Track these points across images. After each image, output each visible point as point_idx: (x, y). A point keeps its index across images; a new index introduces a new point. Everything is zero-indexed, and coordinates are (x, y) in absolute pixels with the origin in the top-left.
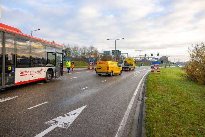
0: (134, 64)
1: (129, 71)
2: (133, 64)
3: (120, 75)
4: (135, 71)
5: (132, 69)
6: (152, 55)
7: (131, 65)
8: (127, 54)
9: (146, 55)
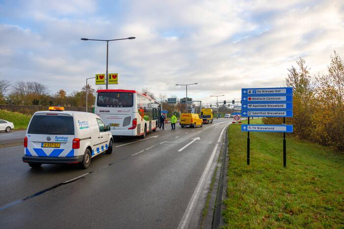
0: (212, 116)
1: (208, 123)
2: (210, 116)
3: (201, 127)
4: (214, 124)
5: (210, 121)
6: (233, 102)
7: (209, 116)
8: (201, 102)
9: (225, 102)
